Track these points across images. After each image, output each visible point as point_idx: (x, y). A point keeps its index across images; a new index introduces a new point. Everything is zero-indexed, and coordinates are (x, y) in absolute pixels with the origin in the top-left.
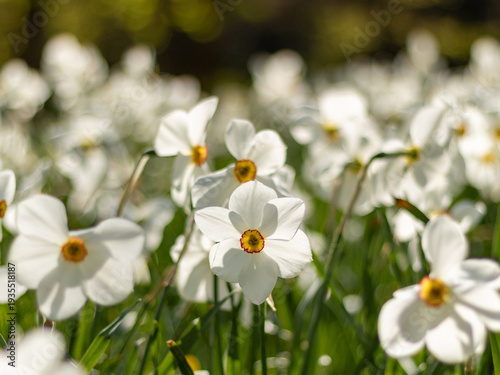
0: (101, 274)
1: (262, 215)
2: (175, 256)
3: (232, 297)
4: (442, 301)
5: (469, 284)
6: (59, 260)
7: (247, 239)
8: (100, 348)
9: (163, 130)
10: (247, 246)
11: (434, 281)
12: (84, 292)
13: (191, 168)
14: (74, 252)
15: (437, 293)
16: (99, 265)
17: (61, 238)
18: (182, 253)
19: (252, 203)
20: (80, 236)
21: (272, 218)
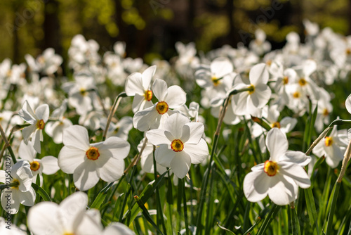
0: (106, 165)
1: (182, 131)
2: (139, 149)
3: (168, 172)
4: (276, 172)
5: (290, 164)
6: (85, 158)
7: (174, 144)
8: (101, 198)
9: (129, 83)
10: (174, 148)
11: (271, 162)
12: (98, 175)
13: (144, 102)
14: (93, 154)
15: (273, 168)
16: (106, 161)
17: (85, 147)
18: (143, 148)
19: (176, 125)
20: (95, 146)
21: (187, 133)
